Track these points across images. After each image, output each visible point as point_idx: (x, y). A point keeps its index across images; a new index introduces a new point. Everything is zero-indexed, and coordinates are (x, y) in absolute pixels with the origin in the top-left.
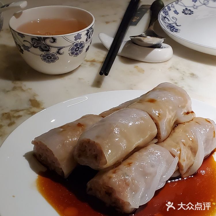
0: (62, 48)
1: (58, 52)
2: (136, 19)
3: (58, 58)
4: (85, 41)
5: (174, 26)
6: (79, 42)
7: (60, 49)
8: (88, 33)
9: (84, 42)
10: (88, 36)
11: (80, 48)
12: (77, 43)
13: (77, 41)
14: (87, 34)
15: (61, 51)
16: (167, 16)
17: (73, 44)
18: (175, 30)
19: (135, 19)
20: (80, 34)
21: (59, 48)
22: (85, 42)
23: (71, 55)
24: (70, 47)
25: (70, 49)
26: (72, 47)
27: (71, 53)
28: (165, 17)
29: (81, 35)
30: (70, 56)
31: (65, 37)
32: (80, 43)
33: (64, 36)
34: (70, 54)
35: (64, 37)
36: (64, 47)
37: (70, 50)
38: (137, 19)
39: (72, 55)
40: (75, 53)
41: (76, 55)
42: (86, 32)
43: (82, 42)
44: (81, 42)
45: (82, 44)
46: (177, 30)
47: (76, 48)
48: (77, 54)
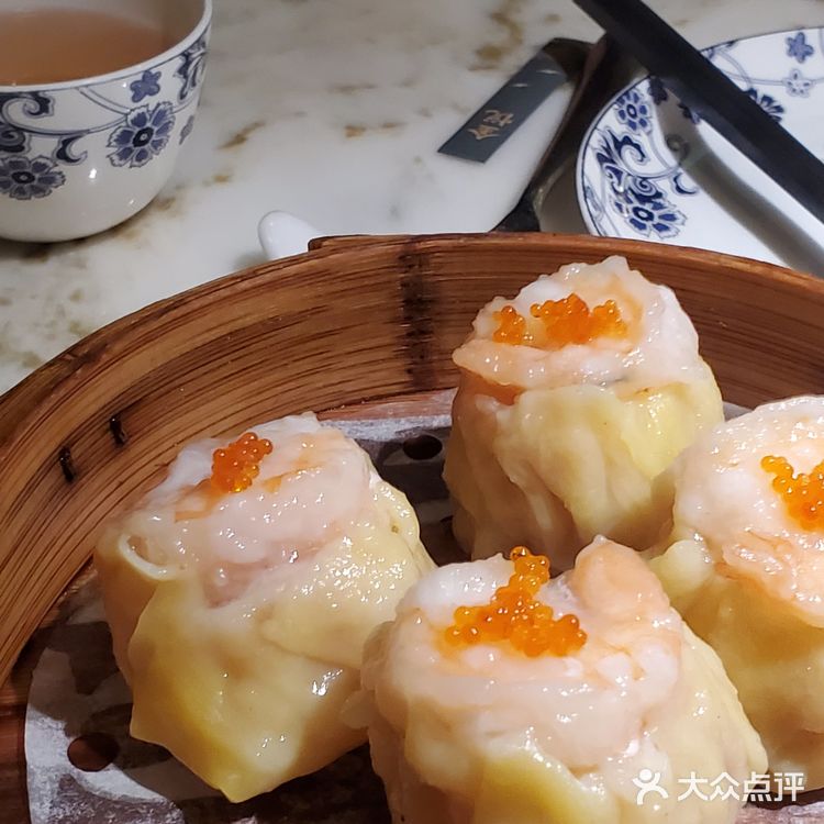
0: (80, 137)
1: (62, 155)
2: (496, 125)
3: (63, 177)
4: (174, 100)
5: (659, 195)
6: (151, 108)
7: (68, 139)
8: (187, 64)
9: (170, 104)
10: (186, 77)
11: (156, 129)
12: (144, 110)
13: (144, 102)
14: (183, 71)
15: (75, 149)
16: (640, 130)
17: (126, 115)
18: (656, 220)
19: (489, 124)
20: (154, 71)
21: (65, 138)
22: (175, 102)
23: (117, 162)
24: (113, 129)
25: (115, 137)
26: (121, 129)
27: (118, 154)
28: (627, 141)
29: (158, 75)
30: (114, 165)
31: (91, 87)
32: (154, 111)
33: (87, 86)
34: (115, 157)
35: (85, 90)
36: (88, 132)
37: (114, 143)
38: (502, 123)
39: (122, 162)
40: (135, 154)
41: (139, 159)
42: (179, 62)
43: (162, 107)
44: (159, 105)
45: (162, 114)
46: (671, 217)
47: (140, 133)
48: (142, 157)
